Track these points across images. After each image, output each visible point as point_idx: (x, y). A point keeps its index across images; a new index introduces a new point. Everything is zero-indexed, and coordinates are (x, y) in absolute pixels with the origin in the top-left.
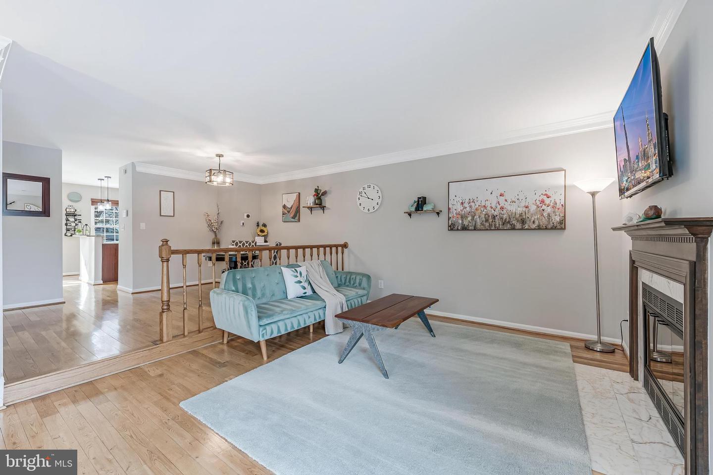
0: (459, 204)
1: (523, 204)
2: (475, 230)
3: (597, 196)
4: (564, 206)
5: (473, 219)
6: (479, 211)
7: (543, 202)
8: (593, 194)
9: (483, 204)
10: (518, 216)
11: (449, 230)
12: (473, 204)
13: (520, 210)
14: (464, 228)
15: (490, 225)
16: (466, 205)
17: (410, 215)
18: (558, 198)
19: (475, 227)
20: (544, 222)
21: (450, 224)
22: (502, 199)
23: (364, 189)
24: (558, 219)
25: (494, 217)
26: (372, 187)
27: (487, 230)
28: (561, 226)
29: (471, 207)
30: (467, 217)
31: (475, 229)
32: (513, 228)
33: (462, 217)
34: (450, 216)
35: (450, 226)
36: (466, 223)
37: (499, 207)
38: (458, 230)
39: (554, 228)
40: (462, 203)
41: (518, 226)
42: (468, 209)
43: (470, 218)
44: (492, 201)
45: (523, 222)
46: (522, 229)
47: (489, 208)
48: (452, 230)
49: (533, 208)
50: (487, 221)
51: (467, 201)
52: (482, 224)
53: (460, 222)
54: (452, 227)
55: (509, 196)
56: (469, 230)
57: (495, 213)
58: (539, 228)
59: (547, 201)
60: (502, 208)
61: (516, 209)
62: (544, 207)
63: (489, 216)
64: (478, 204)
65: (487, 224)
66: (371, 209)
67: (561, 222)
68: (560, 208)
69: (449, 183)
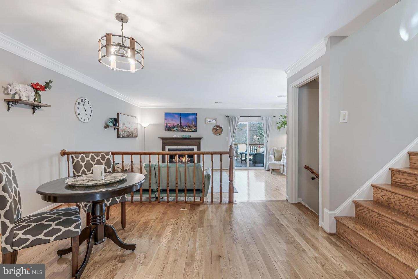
5: (124, 133)
6: (126, 129)
8: (145, 127)
9: (126, 126)
13: (132, 130)
14: (123, 137)
15: (128, 136)
17: (105, 128)
18: (136, 126)
20: (135, 135)
21: (119, 134)
22: (130, 125)
23: (82, 101)
26: (87, 101)
31: (125, 137)
32: (131, 137)
38: (121, 137)
40: (122, 125)
43: (124, 132)
49: (134, 129)
50: (127, 133)
52: (126, 135)
53: (122, 133)
58: (134, 137)
60: (129, 128)
66: (86, 120)
67: (137, 135)
68: (137, 130)
69: (118, 113)
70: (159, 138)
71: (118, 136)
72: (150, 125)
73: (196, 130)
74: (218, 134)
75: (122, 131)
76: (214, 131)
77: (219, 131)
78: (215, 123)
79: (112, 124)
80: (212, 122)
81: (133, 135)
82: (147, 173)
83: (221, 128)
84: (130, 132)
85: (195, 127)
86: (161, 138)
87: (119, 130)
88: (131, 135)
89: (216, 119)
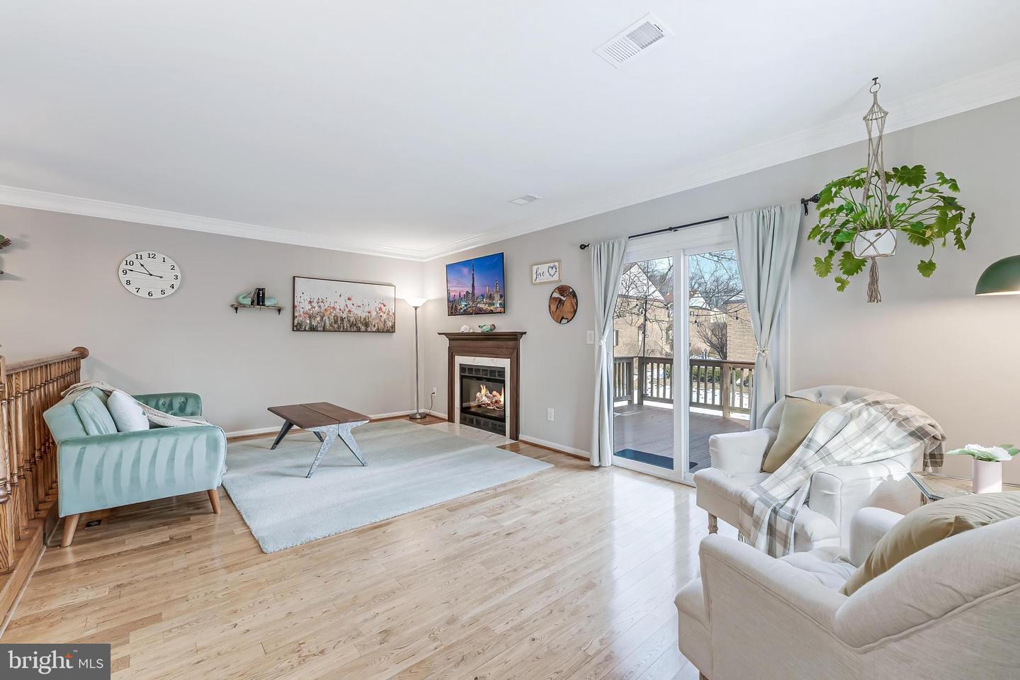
0: (307, 302)
1: (367, 309)
2: (324, 331)
3: (418, 310)
4: (394, 314)
6: (329, 312)
7: (380, 309)
8: (416, 308)
9: (332, 306)
10: (362, 320)
11: (293, 330)
12: (322, 304)
13: (364, 315)
14: (313, 329)
15: (339, 327)
16: (315, 304)
17: (236, 309)
18: (391, 307)
19: (324, 328)
20: (381, 326)
21: (296, 324)
22: (349, 303)
23: (139, 257)
24: (390, 324)
25: (342, 319)
26: (159, 257)
27: (336, 331)
28: (391, 330)
29: (320, 307)
30: (316, 317)
32: (359, 330)
33: (310, 317)
34: (296, 314)
35: (296, 326)
36: (314, 323)
37: (347, 310)
38: (305, 330)
39: (388, 331)
40: (310, 302)
41: (363, 328)
42: (317, 308)
43: (318, 319)
44: (341, 304)
45: (367, 325)
46: (366, 331)
47: (338, 310)
48: (298, 330)
49: (374, 314)
50: (336, 322)
51: (315, 300)
52: (331, 325)
53: (308, 322)
54: (297, 327)
55: (357, 301)
56: (318, 331)
57: (344, 315)
58: (378, 331)
59: (384, 309)
60: (350, 311)
61: (361, 313)
62: (382, 314)
63: (337, 318)
64: (327, 304)
65: (336, 326)
66: (155, 293)
67: (393, 326)
69: (294, 277)
70: (440, 334)
71: (293, 328)
73: (504, 307)
74: (563, 318)
76: (554, 307)
77: (568, 306)
78: (556, 278)
79: (248, 302)
80: (546, 278)
81: (366, 327)
83: (574, 295)
84: (352, 319)
85: (501, 296)
86: (447, 335)
88: (358, 327)
89: (557, 264)
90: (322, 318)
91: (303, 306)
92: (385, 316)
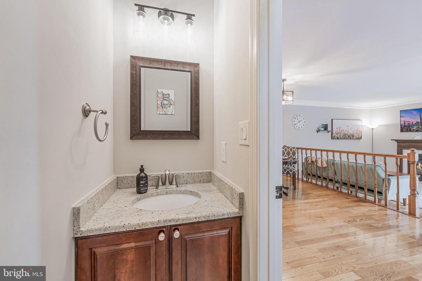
1: (353, 130)
2: (341, 139)
5: (340, 135)
6: (342, 132)
7: (357, 130)
8: (373, 129)
10: (352, 134)
11: (332, 139)
12: (340, 129)
14: (338, 138)
15: (345, 137)
16: (338, 129)
17: (317, 132)
18: (360, 129)
20: (357, 136)
22: (348, 128)
23: (297, 116)
24: (360, 136)
26: (301, 116)
27: (344, 139)
28: (360, 138)
29: (339, 130)
30: (338, 134)
32: (351, 139)
36: (338, 136)
37: (347, 131)
38: (336, 139)
40: (337, 128)
41: (352, 138)
43: (339, 134)
44: (345, 128)
45: (353, 136)
46: (353, 139)
47: (345, 131)
48: (334, 139)
49: (355, 132)
50: (344, 136)
53: (336, 136)
55: (350, 127)
56: (339, 139)
57: (346, 133)
58: (357, 139)
60: (348, 131)
61: (351, 132)
63: (344, 134)
64: (342, 129)
66: (300, 128)
67: (361, 137)
68: (361, 132)
69: (332, 120)
70: (392, 140)
71: (333, 138)
72: (380, 125)
75: (337, 134)
79: (323, 129)
81: (353, 137)
82: (327, 166)
84: (349, 134)
86: (396, 140)
87: (333, 133)
88: (350, 137)
90: (340, 134)
91: (335, 130)
92: (359, 133)
